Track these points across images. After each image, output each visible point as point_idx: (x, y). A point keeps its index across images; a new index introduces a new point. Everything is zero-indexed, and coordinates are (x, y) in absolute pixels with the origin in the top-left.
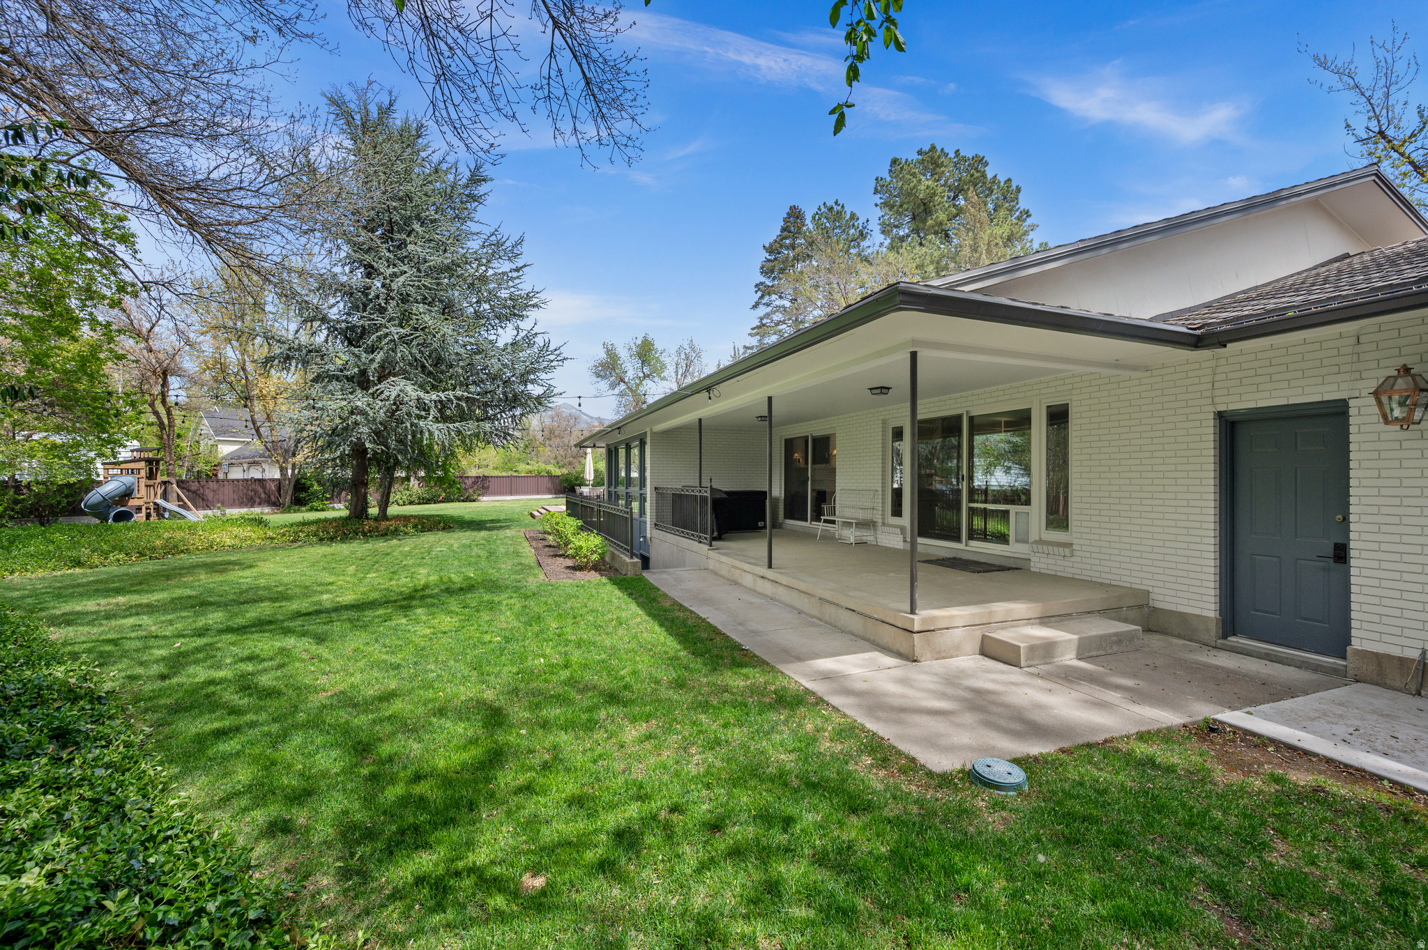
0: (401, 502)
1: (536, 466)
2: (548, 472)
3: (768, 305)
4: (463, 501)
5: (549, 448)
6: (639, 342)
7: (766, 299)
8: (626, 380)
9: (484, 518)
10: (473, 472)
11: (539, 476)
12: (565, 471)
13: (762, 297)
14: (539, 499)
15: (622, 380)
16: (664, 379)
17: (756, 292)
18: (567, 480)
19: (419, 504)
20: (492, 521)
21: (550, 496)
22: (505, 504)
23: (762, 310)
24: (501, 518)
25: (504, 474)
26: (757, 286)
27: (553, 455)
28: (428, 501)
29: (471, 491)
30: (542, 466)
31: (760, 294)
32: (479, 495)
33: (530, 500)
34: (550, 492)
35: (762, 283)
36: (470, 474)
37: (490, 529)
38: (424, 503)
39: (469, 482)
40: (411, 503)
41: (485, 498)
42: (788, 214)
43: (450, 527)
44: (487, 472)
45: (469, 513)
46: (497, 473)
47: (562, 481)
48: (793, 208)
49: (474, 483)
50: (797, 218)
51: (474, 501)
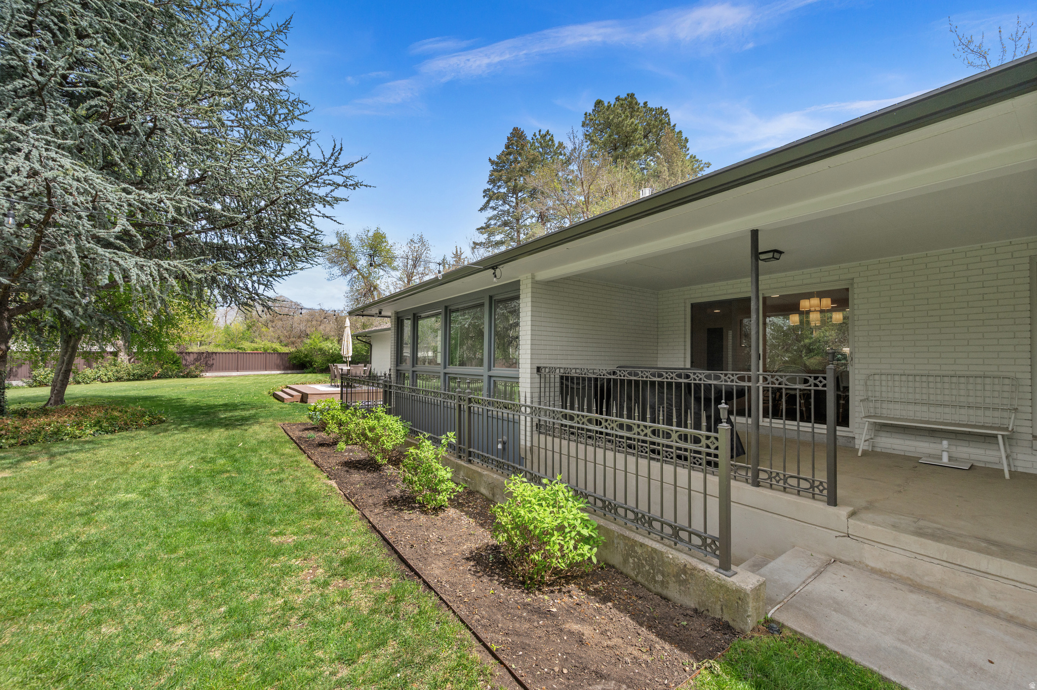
0: (105, 378)
1: (262, 344)
2: (274, 350)
3: (494, 209)
4: (183, 377)
5: (271, 329)
6: (371, 234)
7: (492, 204)
8: (358, 267)
9: (212, 401)
10: (195, 349)
11: (265, 352)
12: (293, 350)
13: (488, 202)
14: (268, 375)
15: (355, 268)
16: (394, 269)
17: (484, 197)
18: (295, 358)
19: (129, 380)
20: (227, 407)
21: (278, 372)
22: (234, 381)
23: (490, 213)
24: (237, 400)
25: (227, 351)
26: (485, 191)
27: (276, 336)
28: (140, 378)
29: (192, 367)
30: (269, 344)
31: (486, 199)
32: (202, 371)
33: (258, 375)
34: (278, 368)
35: (489, 190)
36: (190, 350)
37: (228, 424)
38: (133, 380)
39: (191, 358)
40: (118, 379)
41: (208, 374)
42: (512, 133)
43: (161, 422)
44: (211, 349)
45: (190, 394)
46: (219, 350)
47: (290, 359)
48: (515, 129)
49: (196, 360)
50: (520, 138)
51: (196, 377)
